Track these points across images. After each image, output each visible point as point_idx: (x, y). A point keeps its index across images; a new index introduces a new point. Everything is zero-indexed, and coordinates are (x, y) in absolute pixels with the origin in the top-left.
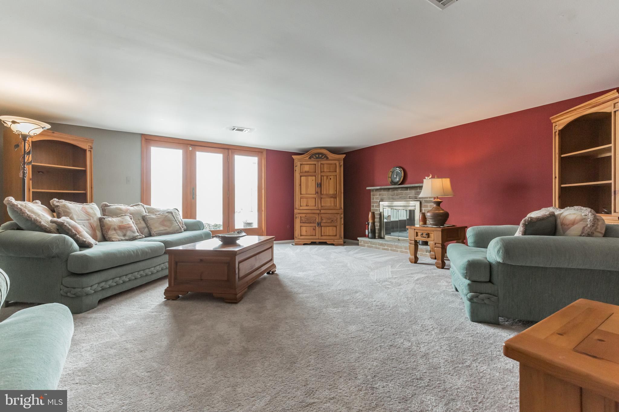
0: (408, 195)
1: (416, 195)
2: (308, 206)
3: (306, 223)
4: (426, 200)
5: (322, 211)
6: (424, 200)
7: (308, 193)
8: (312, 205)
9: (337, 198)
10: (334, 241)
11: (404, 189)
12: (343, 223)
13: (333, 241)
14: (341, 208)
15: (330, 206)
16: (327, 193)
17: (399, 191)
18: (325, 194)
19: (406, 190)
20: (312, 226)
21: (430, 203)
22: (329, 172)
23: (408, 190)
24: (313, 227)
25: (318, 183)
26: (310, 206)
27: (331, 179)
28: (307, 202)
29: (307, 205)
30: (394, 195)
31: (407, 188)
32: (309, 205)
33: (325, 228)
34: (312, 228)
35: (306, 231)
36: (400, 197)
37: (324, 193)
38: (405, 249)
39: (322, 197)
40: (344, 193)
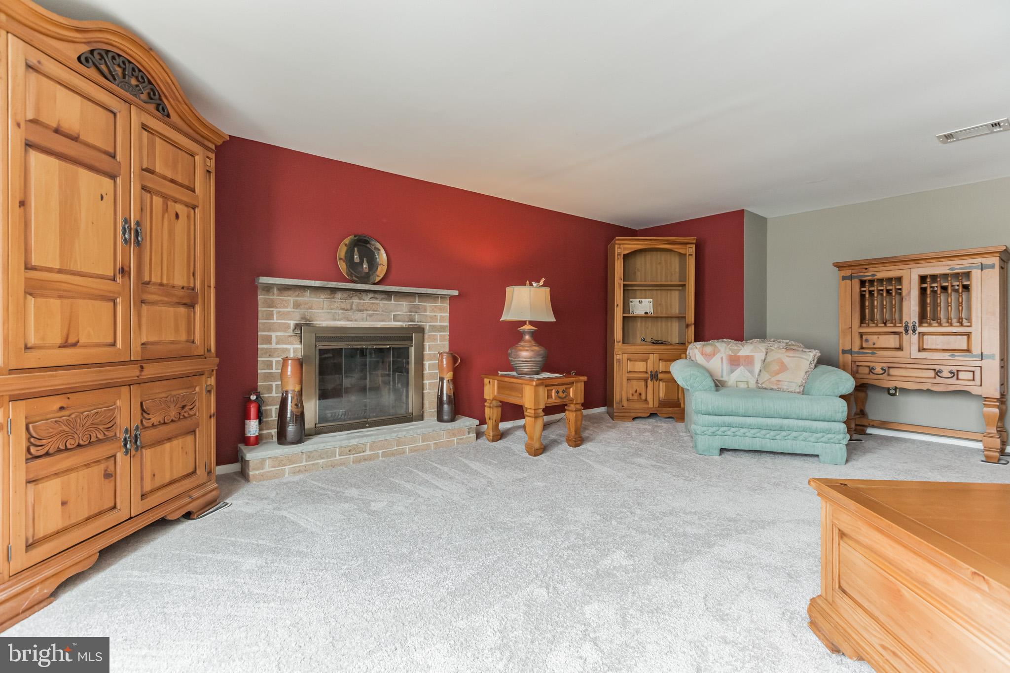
0: (392, 312)
1: (411, 312)
2: (75, 345)
3: (67, 449)
4: (433, 326)
5: (151, 370)
6: (430, 326)
7: (72, 268)
8: (96, 340)
9: (198, 308)
10: (190, 497)
11: (383, 296)
12: (213, 409)
13: (188, 500)
14: (209, 351)
15: (173, 342)
16: (165, 281)
17: (367, 300)
18: (155, 284)
19: (386, 299)
20: (98, 462)
21: (441, 332)
22: (172, 181)
23: (391, 300)
24: (102, 466)
25: (127, 221)
26: (85, 346)
27: (177, 216)
28: (70, 323)
29: (72, 340)
30: (351, 309)
31: (388, 294)
32: (82, 341)
33: (159, 448)
34: (97, 471)
35: (64, 503)
36: (371, 316)
37: (153, 280)
38: (423, 441)
39: (146, 297)
40: (216, 287)
